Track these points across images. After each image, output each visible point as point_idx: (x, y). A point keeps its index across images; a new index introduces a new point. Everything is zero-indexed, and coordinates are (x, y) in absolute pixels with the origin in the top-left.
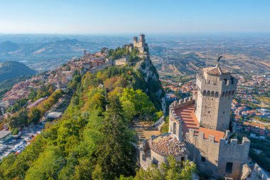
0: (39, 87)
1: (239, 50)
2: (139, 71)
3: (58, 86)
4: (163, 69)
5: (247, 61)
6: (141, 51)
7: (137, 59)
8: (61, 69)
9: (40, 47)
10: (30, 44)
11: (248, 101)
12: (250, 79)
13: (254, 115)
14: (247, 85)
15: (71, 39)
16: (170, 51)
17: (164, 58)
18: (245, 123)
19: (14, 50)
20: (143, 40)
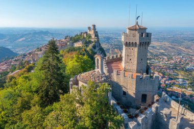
0: (18, 63)
1: (164, 39)
2: (91, 50)
3: (32, 62)
4: (111, 52)
5: (169, 47)
6: (93, 36)
7: (90, 42)
8: (35, 51)
9: (22, 37)
10: (14, 35)
11: (170, 74)
12: (172, 59)
13: (174, 84)
14: (169, 63)
15: (44, 31)
16: (116, 40)
17: (111, 45)
18: (168, 89)
19: (2, 39)
20: (94, 29)
